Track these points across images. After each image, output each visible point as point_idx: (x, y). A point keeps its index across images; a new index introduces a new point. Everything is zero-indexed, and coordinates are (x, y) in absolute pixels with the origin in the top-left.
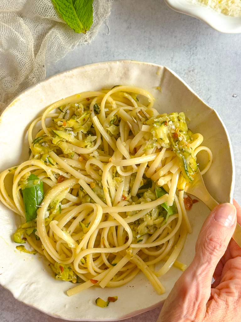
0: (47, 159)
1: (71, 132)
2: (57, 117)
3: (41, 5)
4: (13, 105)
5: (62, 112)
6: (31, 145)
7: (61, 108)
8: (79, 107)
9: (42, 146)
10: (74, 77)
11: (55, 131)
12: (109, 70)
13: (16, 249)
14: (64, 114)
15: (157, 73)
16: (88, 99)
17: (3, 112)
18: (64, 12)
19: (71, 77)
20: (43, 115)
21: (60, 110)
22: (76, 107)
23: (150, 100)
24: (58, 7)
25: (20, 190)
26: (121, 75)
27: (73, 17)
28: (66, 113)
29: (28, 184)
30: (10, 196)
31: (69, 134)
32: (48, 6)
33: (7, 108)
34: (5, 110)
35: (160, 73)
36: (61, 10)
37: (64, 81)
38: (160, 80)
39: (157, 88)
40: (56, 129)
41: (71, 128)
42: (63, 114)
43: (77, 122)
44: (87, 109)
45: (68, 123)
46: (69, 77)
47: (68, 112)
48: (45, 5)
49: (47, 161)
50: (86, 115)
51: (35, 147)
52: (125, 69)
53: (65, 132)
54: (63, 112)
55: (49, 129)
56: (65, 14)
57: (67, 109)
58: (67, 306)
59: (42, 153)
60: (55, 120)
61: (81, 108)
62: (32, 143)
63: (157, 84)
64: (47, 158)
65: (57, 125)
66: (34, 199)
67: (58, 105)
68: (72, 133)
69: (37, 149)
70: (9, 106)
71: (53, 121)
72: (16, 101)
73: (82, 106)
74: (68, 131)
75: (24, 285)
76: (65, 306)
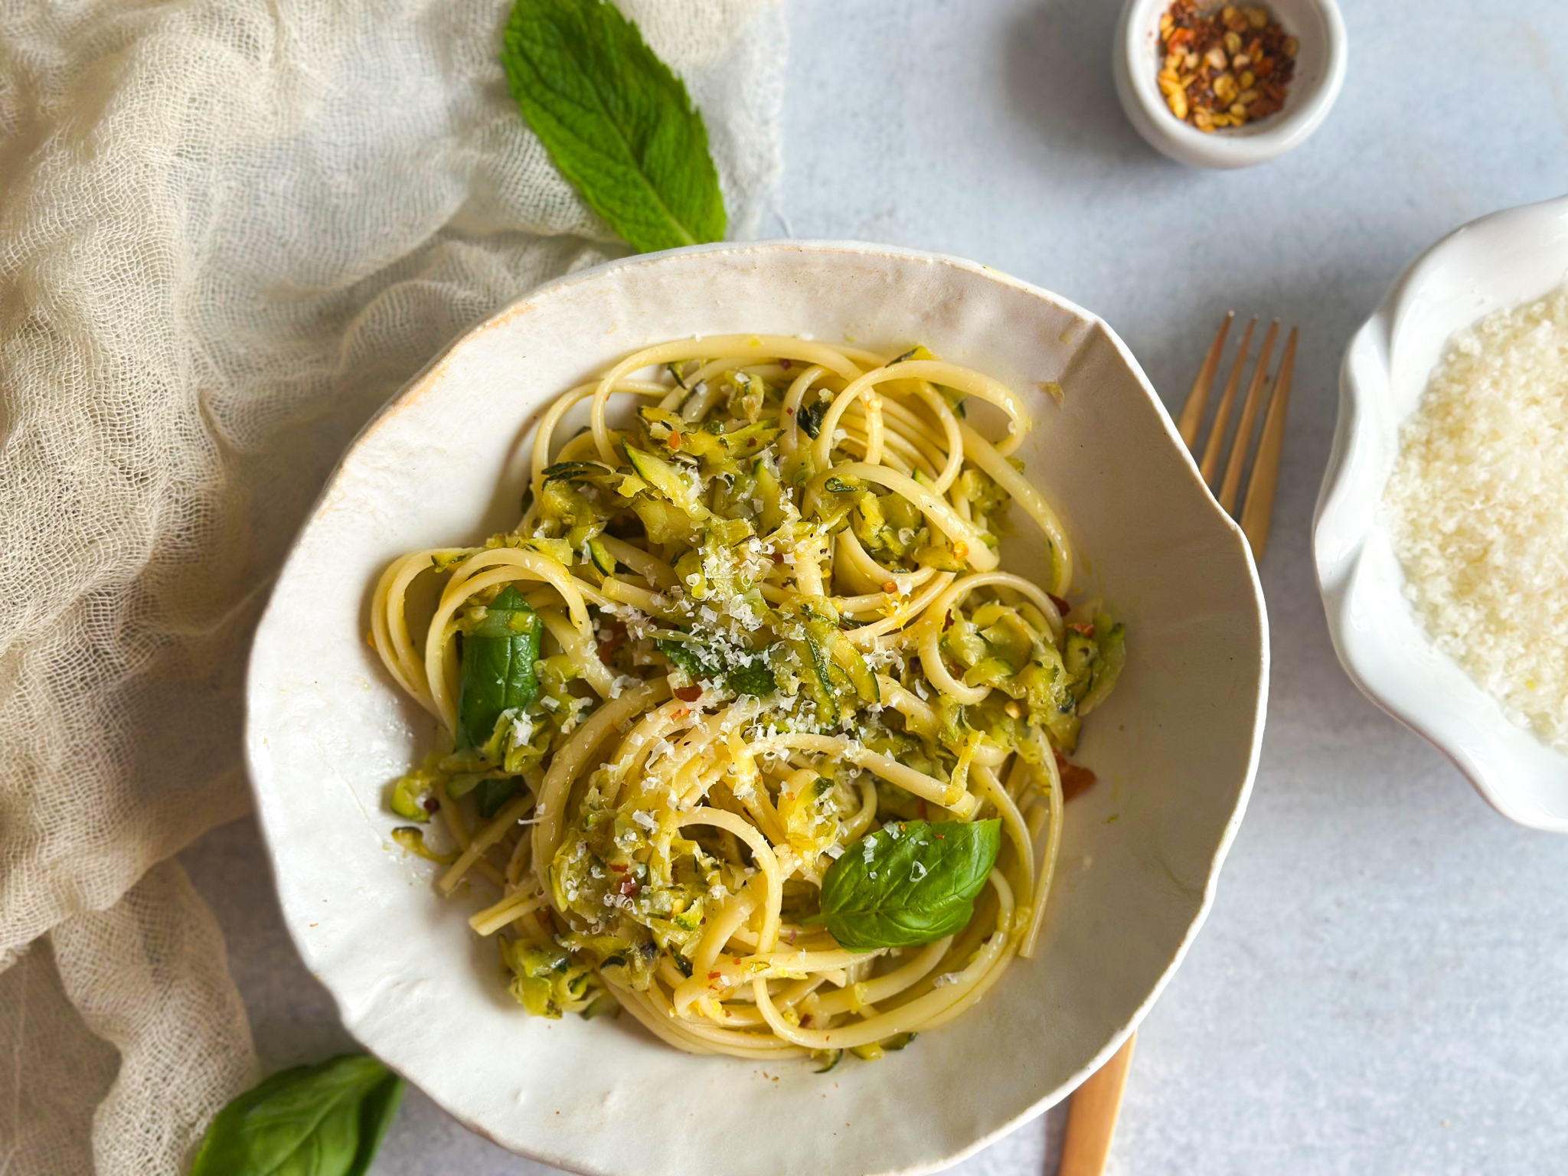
0: (586, 545)
1: (689, 471)
2: (654, 401)
3: (527, 197)
4: (503, 324)
5: (680, 382)
6: (538, 478)
7: (679, 370)
8: (747, 388)
9: (575, 491)
10: (754, 271)
11: (632, 452)
12: (889, 279)
13: (390, 839)
14: (684, 393)
15: (1062, 336)
16: (786, 363)
17: (462, 342)
18: (616, 205)
19: (744, 270)
20: (607, 379)
21: (674, 373)
22: (736, 386)
23: (1014, 427)
24: (589, 193)
25: (458, 635)
26: (928, 307)
27: (652, 217)
28: (693, 392)
29: (485, 620)
30: (417, 642)
31: (682, 477)
32: (555, 196)
33: (479, 329)
34: (471, 335)
35: (1075, 340)
36: (604, 199)
37: (714, 277)
38: (1067, 360)
39: (1046, 389)
40: (640, 447)
41: (695, 457)
42: (681, 393)
43: (723, 442)
44: (775, 400)
45: (689, 442)
46: (736, 268)
47: (703, 390)
48: (541, 195)
49: (586, 552)
50: (764, 428)
51: (552, 493)
52: (951, 290)
53: (671, 465)
54: (684, 388)
55: (615, 435)
56: (619, 211)
57: (698, 381)
58: (523, 1098)
59: (568, 521)
60: (647, 412)
61: (753, 393)
62: (544, 472)
63: (1052, 374)
64: (588, 542)
65: (648, 431)
66: (499, 682)
67: (668, 354)
68: (695, 476)
69: (555, 498)
70: (488, 324)
71: (639, 411)
72: (518, 312)
73: (758, 387)
74: (679, 465)
75: (388, 979)
76: (516, 1096)
